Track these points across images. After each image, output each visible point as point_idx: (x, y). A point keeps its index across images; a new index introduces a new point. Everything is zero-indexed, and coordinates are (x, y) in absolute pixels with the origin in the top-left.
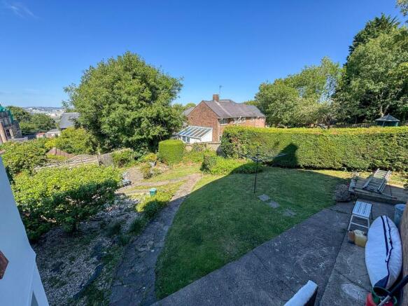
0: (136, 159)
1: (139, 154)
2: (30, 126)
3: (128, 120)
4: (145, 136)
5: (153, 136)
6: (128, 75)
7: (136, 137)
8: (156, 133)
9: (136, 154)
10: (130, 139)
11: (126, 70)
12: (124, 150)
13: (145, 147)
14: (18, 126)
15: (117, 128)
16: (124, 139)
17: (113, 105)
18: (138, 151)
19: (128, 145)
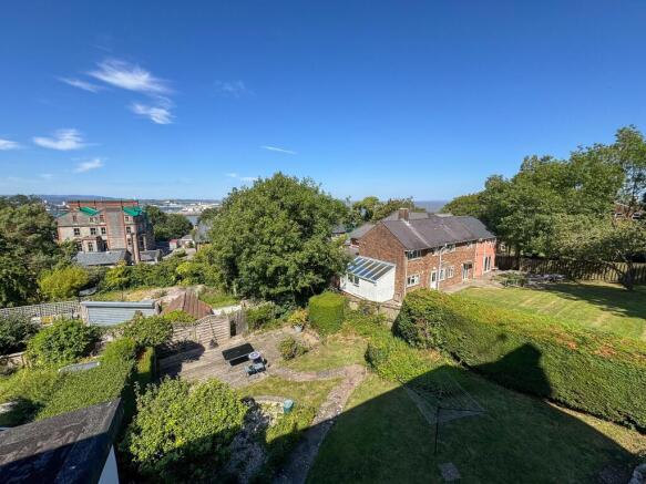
0: (278, 316)
1: (282, 310)
2: (163, 230)
3: (271, 269)
4: (290, 288)
5: (302, 288)
6: (274, 205)
7: (279, 290)
8: (306, 284)
9: (278, 309)
10: (272, 291)
11: (273, 198)
12: (264, 304)
13: (291, 301)
14: (152, 231)
15: (257, 276)
16: (264, 289)
17: (254, 248)
18: (281, 305)
19: (269, 297)
